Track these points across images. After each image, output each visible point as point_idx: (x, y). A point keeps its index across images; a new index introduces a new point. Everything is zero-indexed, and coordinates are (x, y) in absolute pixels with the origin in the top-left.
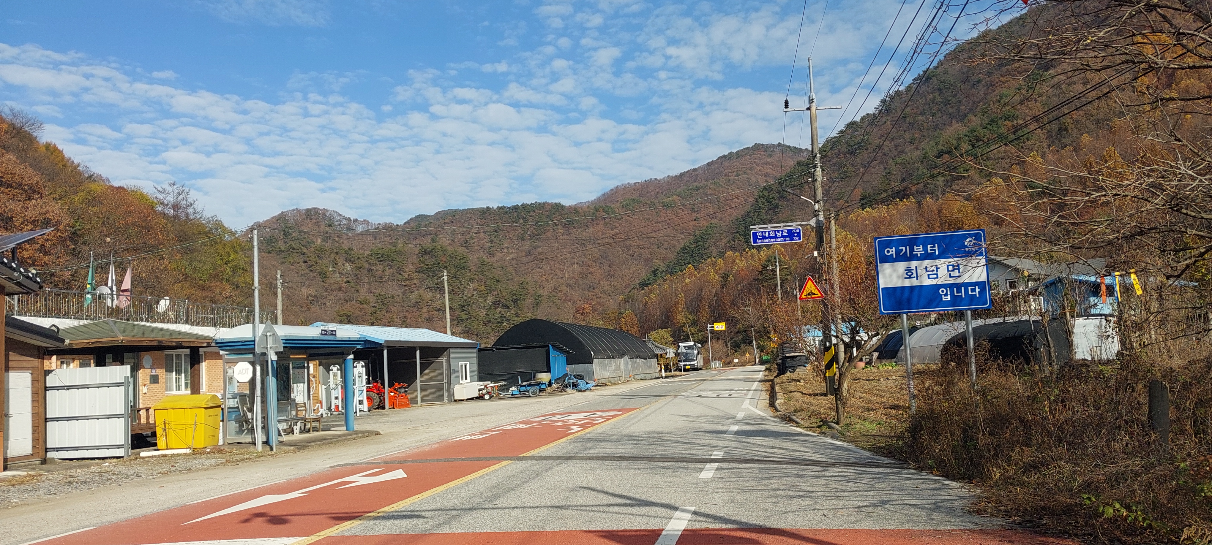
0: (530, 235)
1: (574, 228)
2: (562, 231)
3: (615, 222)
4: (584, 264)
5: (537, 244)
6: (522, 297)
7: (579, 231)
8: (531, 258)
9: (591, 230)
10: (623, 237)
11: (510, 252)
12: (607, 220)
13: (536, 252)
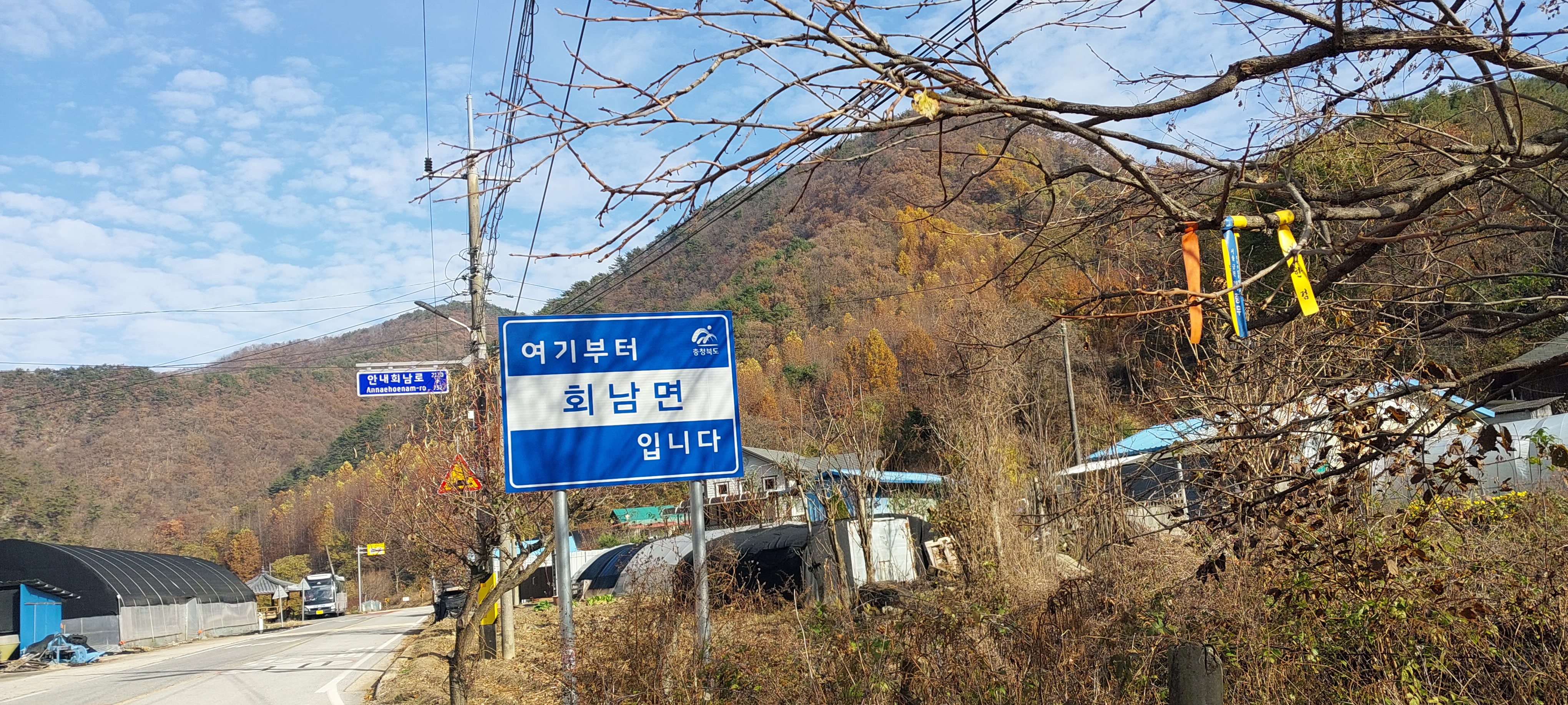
0: (91, 415)
1: (169, 405)
2: (147, 410)
3: (237, 399)
4: (180, 460)
5: (103, 427)
6: (66, 510)
7: (177, 409)
8: (89, 449)
9: (197, 409)
10: (249, 420)
11: (54, 440)
12: (224, 395)
13: (100, 441)
